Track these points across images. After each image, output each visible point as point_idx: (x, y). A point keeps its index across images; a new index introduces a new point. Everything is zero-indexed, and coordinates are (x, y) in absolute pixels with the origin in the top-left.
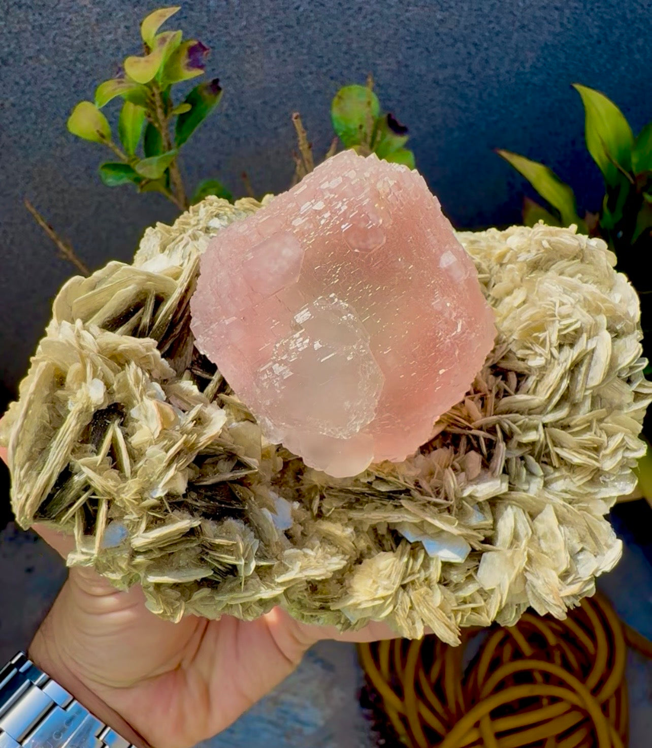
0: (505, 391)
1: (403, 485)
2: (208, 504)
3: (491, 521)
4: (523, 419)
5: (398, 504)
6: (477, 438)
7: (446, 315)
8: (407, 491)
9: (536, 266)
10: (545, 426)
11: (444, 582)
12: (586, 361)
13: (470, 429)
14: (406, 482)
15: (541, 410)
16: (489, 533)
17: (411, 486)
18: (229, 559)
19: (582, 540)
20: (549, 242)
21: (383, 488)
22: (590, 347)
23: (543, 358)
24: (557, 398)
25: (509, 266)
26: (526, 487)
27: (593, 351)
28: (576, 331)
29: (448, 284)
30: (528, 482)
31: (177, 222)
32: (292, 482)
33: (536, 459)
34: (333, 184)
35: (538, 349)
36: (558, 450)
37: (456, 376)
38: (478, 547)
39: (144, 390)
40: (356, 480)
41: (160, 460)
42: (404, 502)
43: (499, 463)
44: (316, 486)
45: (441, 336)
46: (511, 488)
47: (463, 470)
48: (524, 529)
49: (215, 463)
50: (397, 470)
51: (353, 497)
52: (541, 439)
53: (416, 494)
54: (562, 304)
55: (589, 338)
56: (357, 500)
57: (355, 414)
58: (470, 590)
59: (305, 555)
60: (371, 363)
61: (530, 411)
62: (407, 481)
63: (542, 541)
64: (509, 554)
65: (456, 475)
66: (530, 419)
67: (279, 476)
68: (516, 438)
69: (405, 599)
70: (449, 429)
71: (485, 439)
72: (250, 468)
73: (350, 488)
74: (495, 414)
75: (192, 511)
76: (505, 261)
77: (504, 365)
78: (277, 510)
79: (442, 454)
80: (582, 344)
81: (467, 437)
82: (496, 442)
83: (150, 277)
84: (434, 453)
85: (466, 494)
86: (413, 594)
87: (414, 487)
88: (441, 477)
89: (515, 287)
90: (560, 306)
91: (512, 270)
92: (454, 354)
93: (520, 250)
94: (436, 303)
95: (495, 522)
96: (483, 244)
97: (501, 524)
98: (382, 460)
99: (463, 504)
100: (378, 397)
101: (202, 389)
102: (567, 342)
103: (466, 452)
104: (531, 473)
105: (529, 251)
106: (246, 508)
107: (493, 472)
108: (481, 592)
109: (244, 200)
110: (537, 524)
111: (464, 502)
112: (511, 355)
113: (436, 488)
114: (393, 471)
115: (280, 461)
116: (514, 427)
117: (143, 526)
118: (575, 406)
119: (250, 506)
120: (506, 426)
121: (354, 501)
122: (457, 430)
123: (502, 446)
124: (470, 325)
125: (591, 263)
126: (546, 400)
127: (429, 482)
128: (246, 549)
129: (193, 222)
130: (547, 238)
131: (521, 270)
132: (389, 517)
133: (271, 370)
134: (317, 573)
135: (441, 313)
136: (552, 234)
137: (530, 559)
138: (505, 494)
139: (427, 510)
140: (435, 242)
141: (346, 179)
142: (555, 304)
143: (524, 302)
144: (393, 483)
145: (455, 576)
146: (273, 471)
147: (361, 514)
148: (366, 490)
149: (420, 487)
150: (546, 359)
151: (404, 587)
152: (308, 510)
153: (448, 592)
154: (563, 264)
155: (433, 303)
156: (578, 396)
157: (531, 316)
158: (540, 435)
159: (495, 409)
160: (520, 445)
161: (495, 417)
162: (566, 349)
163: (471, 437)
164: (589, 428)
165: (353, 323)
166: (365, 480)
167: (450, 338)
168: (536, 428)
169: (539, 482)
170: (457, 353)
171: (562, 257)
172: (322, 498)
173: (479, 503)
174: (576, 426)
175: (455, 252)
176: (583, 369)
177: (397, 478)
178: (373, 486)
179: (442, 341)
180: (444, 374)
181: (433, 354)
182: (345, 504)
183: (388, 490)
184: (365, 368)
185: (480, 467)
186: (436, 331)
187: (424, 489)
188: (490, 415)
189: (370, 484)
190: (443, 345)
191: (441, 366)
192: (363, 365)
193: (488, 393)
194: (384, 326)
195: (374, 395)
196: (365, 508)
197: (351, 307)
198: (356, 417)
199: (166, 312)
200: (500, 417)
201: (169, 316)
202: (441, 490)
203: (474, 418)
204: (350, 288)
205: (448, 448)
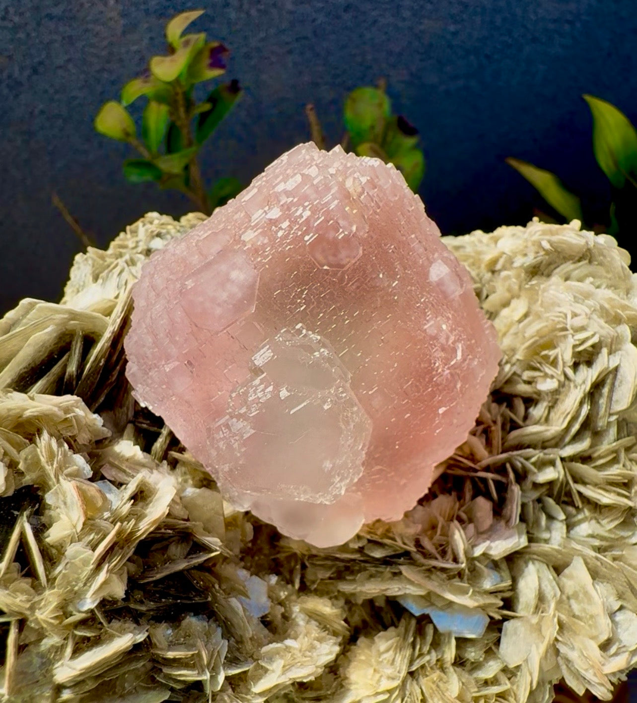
0: (512, 421)
1: (401, 548)
2: (159, 605)
3: (509, 582)
4: (537, 455)
5: (397, 571)
6: (484, 481)
7: (442, 340)
8: (407, 554)
9: (536, 271)
10: (563, 460)
11: (460, 662)
12: (609, 381)
13: (476, 471)
14: (405, 544)
15: (558, 442)
16: (507, 595)
17: (412, 549)
18: (189, 675)
19: (620, 597)
20: (549, 241)
21: (378, 554)
22: (612, 366)
23: (555, 380)
24: (576, 427)
25: (504, 274)
26: (545, 535)
27: (616, 369)
28: (593, 346)
29: (442, 300)
30: (548, 529)
31: (113, 244)
32: (266, 549)
33: (555, 500)
34: (290, 185)
35: (549, 370)
36: (582, 489)
37: (459, 414)
38: (497, 617)
39: (61, 468)
40: (344, 548)
41: (85, 562)
42: (403, 568)
43: (514, 510)
44: (295, 554)
45: (438, 368)
46: (531, 540)
47: (471, 520)
48: (550, 590)
49: (165, 549)
50: (393, 530)
51: (341, 564)
52: (561, 477)
53: (418, 557)
54: (575, 315)
55: (610, 353)
56: (347, 568)
57: (339, 476)
58: (491, 669)
59: (288, 649)
60: (355, 409)
61: (544, 445)
62: (406, 541)
63: (572, 602)
64: (535, 620)
65: (464, 529)
66: (545, 454)
67: (250, 545)
68: (531, 478)
69: (414, 688)
70: (449, 472)
71: (494, 482)
72: (211, 550)
73: (338, 556)
74: (502, 452)
75: (137, 618)
76: (498, 267)
77: (508, 390)
78: (249, 594)
79: (444, 503)
80: (603, 362)
81: (473, 479)
82: (508, 484)
83: (74, 315)
84: (436, 503)
85: (478, 552)
86: (423, 681)
88: (446, 534)
89: (513, 297)
90: (572, 318)
91: (508, 278)
92: (455, 386)
93: (515, 254)
94: (429, 326)
95: (515, 580)
96: (469, 250)
97: (522, 584)
98: (374, 519)
99: (475, 565)
100: (366, 449)
101: (147, 449)
102: (582, 359)
103: (474, 497)
104: (551, 518)
105: (525, 255)
106: (210, 599)
107: (508, 522)
108: (505, 670)
109: (191, 216)
110: (564, 579)
111: (477, 563)
112: (516, 378)
113: (441, 545)
114: (388, 532)
115: (249, 527)
116: (528, 464)
117: (69, 650)
118: (597, 435)
119: (214, 597)
120: (519, 465)
121: (343, 569)
122: (459, 472)
123: (516, 489)
124: (469, 350)
125: (601, 264)
126: (562, 430)
127: (431, 538)
128: (211, 657)
129: (131, 244)
130: (548, 237)
131: (518, 277)
133: (227, 426)
134: (305, 672)
135: (435, 338)
136: (552, 233)
137: (561, 625)
138: (526, 547)
139: (433, 577)
140: (421, 250)
141: (306, 178)
142: (566, 315)
143: (526, 316)
144: (390, 546)
145: (472, 654)
146: (242, 541)
147: (355, 586)
148: (356, 556)
149: (423, 548)
150: (559, 381)
151: (411, 674)
152: (288, 583)
153: (466, 676)
154: (568, 267)
155: (426, 327)
156: (601, 423)
157: (538, 331)
158: (559, 472)
159: (503, 444)
160: (536, 486)
161: (504, 455)
162: (583, 368)
163: (477, 479)
164: (615, 461)
165: (329, 360)
166: (355, 546)
167: (448, 368)
168: (552, 463)
169: (562, 528)
170: (459, 386)
171: (566, 259)
172: (304, 567)
173: (494, 562)
174: (600, 457)
175: (446, 261)
176: (606, 390)
177: (394, 539)
178: (366, 551)
179: (440, 373)
180: (444, 413)
181: (430, 390)
182: (332, 574)
183: (384, 555)
184: (347, 417)
185: (491, 516)
186: (433, 361)
187: (428, 550)
188: (498, 454)
189: (361, 550)
190: (442, 378)
191: (441, 404)
192: (345, 414)
193: (492, 424)
194: (367, 360)
195: (360, 447)
196: (357, 578)
197: (324, 340)
198: (340, 478)
199: (96, 357)
200: (510, 455)
201: (100, 361)
202: (446, 549)
203: (478, 457)
204: (321, 315)
205: (450, 494)
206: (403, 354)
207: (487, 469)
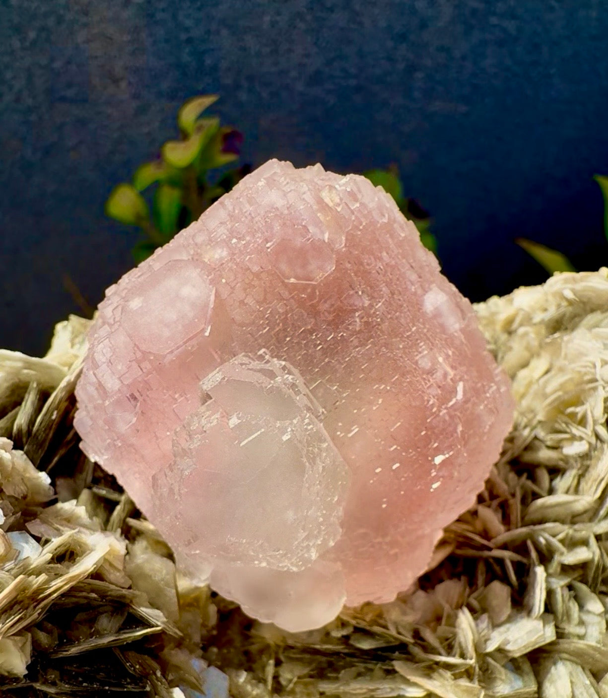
0: (534, 492)
1: (396, 639)
2: (75, 689)
3: (534, 687)
4: (565, 531)
5: (390, 668)
6: (500, 561)
7: (439, 375)
8: (403, 648)
9: (559, 325)
10: (598, 538)
13: (490, 549)
14: (399, 633)
15: (591, 516)
17: (408, 639)
20: (572, 290)
21: (367, 645)
23: (584, 442)
26: (580, 632)
29: (439, 335)
30: (582, 623)
32: (238, 641)
33: (590, 588)
35: (576, 431)
37: (461, 465)
40: (325, 633)
42: (398, 665)
43: (537, 597)
44: (268, 647)
45: (433, 405)
46: (560, 635)
47: (484, 610)
48: (587, 696)
49: (91, 621)
50: (385, 616)
51: (324, 659)
52: (596, 559)
53: (417, 651)
54: (605, 363)
56: (331, 665)
57: (304, 529)
60: (325, 445)
61: (574, 519)
62: (401, 630)
65: (475, 619)
66: (575, 530)
67: (215, 632)
68: (557, 558)
70: (459, 552)
71: (513, 562)
72: (148, 625)
73: (318, 647)
74: (524, 525)
76: (515, 325)
77: (528, 457)
78: (204, 688)
79: (451, 589)
81: (486, 560)
82: (530, 565)
83: (28, 364)
84: (441, 588)
85: (492, 646)
87: (412, 641)
88: (452, 622)
89: (532, 356)
90: (602, 366)
91: (526, 334)
92: (455, 430)
93: (534, 310)
94: (422, 359)
95: (540, 687)
98: (363, 601)
99: (488, 664)
100: (344, 504)
103: (487, 583)
104: (585, 610)
105: (546, 310)
106: (148, 689)
107: (529, 612)
110: (604, 687)
111: (490, 660)
112: (537, 442)
113: (447, 640)
114: (380, 616)
115: (213, 609)
116: (555, 542)
119: (154, 686)
120: (542, 542)
121: (325, 665)
122: (470, 552)
123: (540, 571)
126: (596, 501)
127: (434, 631)
130: (570, 286)
131: (538, 332)
132: (378, 689)
135: (430, 373)
136: (575, 281)
138: (552, 644)
139: (435, 675)
140: (414, 277)
142: (595, 366)
143: (548, 371)
144: (381, 636)
146: (203, 625)
147: (336, 685)
148: (340, 648)
149: (423, 640)
150: (590, 444)
152: (260, 682)
154: (595, 317)
155: (417, 358)
157: (562, 387)
158: (594, 553)
159: (523, 518)
160: (565, 568)
161: (524, 530)
163: (491, 560)
165: (293, 387)
166: (337, 634)
167: (446, 408)
168: (585, 543)
169: (599, 623)
170: (460, 428)
171: (593, 309)
172: (278, 663)
173: (513, 660)
177: (385, 627)
178: (351, 642)
179: (435, 412)
180: (443, 463)
181: (423, 433)
182: (312, 670)
183: (373, 647)
184: (313, 453)
185: (509, 604)
186: (426, 398)
187: (429, 643)
188: (517, 528)
189: (346, 639)
190: (438, 419)
191: (438, 451)
192: (311, 449)
193: (509, 497)
194: (345, 395)
195: (336, 499)
196: (340, 675)
197: (288, 365)
198: (306, 534)
199: (48, 409)
200: (532, 530)
201: (52, 415)
202: (453, 643)
203: (493, 533)
204: (288, 339)
205: (460, 580)
206: (388, 388)
207: (504, 547)
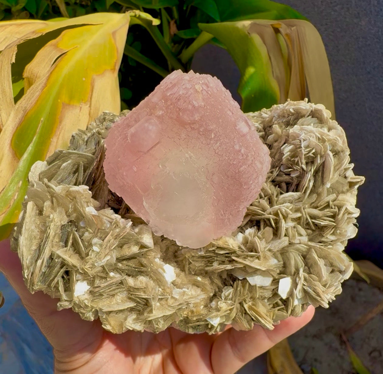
0: (281, 193)
1: (232, 249)
3: (282, 262)
4: (292, 206)
5: (232, 259)
6: (268, 219)
8: (235, 252)
9: (288, 124)
10: (304, 208)
12: (321, 170)
13: (265, 215)
15: (301, 200)
17: (237, 249)
18: (144, 296)
19: (332, 265)
20: (293, 109)
24: (309, 192)
25: (274, 126)
27: (324, 162)
28: (314, 154)
30: (299, 239)
33: (302, 227)
35: (295, 167)
38: (277, 277)
43: (282, 232)
44: (185, 257)
47: (264, 238)
48: (300, 263)
53: (240, 253)
54: (304, 140)
55: (321, 157)
56: (209, 261)
59: (185, 292)
61: (295, 201)
62: (234, 246)
63: (311, 269)
65: (261, 241)
66: (296, 206)
67: (164, 254)
68: (290, 216)
70: (253, 218)
71: (273, 219)
73: (204, 255)
77: (278, 179)
79: (251, 231)
80: (318, 161)
81: (264, 220)
82: (280, 220)
83: (79, 155)
84: (247, 231)
85: (267, 249)
88: (252, 242)
89: (279, 137)
93: (279, 116)
95: (285, 263)
99: (265, 255)
102: (310, 161)
103: (264, 228)
104: (300, 235)
105: (284, 116)
106: (149, 270)
107: (280, 236)
108: (282, 300)
110: (307, 261)
112: (281, 173)
113: (250, 249)
114: (226, 242)
116: (288, 210)
118: (319, 195)
120: (284, 211)
122: (258, 217)
123: (283, 222)
125: (317, 117)
126: (303, 194)
127: (246, 246)
131: (281, 127)
132: (227, 266)
136: (294, 105)
137: (305, 279)
138: (287, 247)
139: (247, 259)
142: (301, 141)
143: (284, 143)
144: (227, 249)
145: (267, 294)
146: (161, 252)
147: (212, 267)
148: (212, 254)
150: (300, 172)
151: (240, 303)
152: (183, 271)
154: (303, 120)
156: (320, 189)
157: (290, 150)
158: (302, 213)
159: (277, 202)
160: (293, 219)
161: (277, 207)
162: (310, 165)
163: (266, 219)
164: (328, 206)
166: (211, 249)
168: (300, 210)
169: (306, 239)
171: (301, 117)
173: (274, 253)
174: (321, 206)
176: (320, 174)
177: (228, 245)
178: (216, 252)
183: (224, 253)
185: (272, 235)
188: (274, 206)
193: (272, 195)
199: (90, 173)
200: (280, 206)
201: (92, 175)
203: (266, 209)
205: (254, 228)
207: (270, 214)
